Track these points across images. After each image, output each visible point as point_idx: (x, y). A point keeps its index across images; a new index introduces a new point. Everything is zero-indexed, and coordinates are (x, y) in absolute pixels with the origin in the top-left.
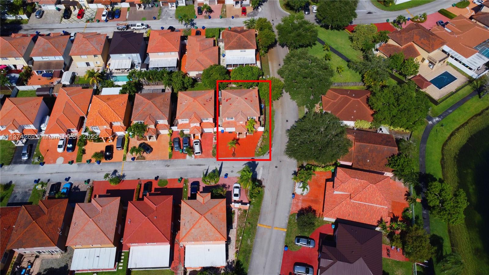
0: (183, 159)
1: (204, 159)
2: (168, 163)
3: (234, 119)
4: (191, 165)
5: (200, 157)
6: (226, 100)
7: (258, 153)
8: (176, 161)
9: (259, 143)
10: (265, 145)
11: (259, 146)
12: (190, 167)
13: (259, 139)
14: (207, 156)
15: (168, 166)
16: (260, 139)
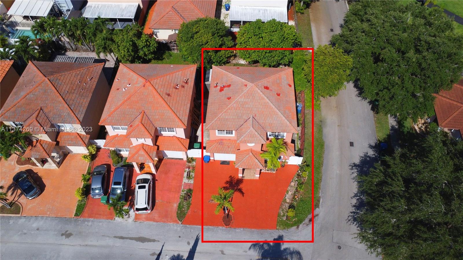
0: (108, 219)
1: (155, 223)
2: (70, 228)
3: (234, 135)
4: (122, 238)
5: (148, 219)
6: (219, 88)
7: (285, 218)
8: (90, 224)
9: (290, 193)
10: (302, 201)
11: (288, 201)
12: (119, 243)
13: (288, 184)
14: (165, 217)
15: (68, 235)
16: (292, 184)
